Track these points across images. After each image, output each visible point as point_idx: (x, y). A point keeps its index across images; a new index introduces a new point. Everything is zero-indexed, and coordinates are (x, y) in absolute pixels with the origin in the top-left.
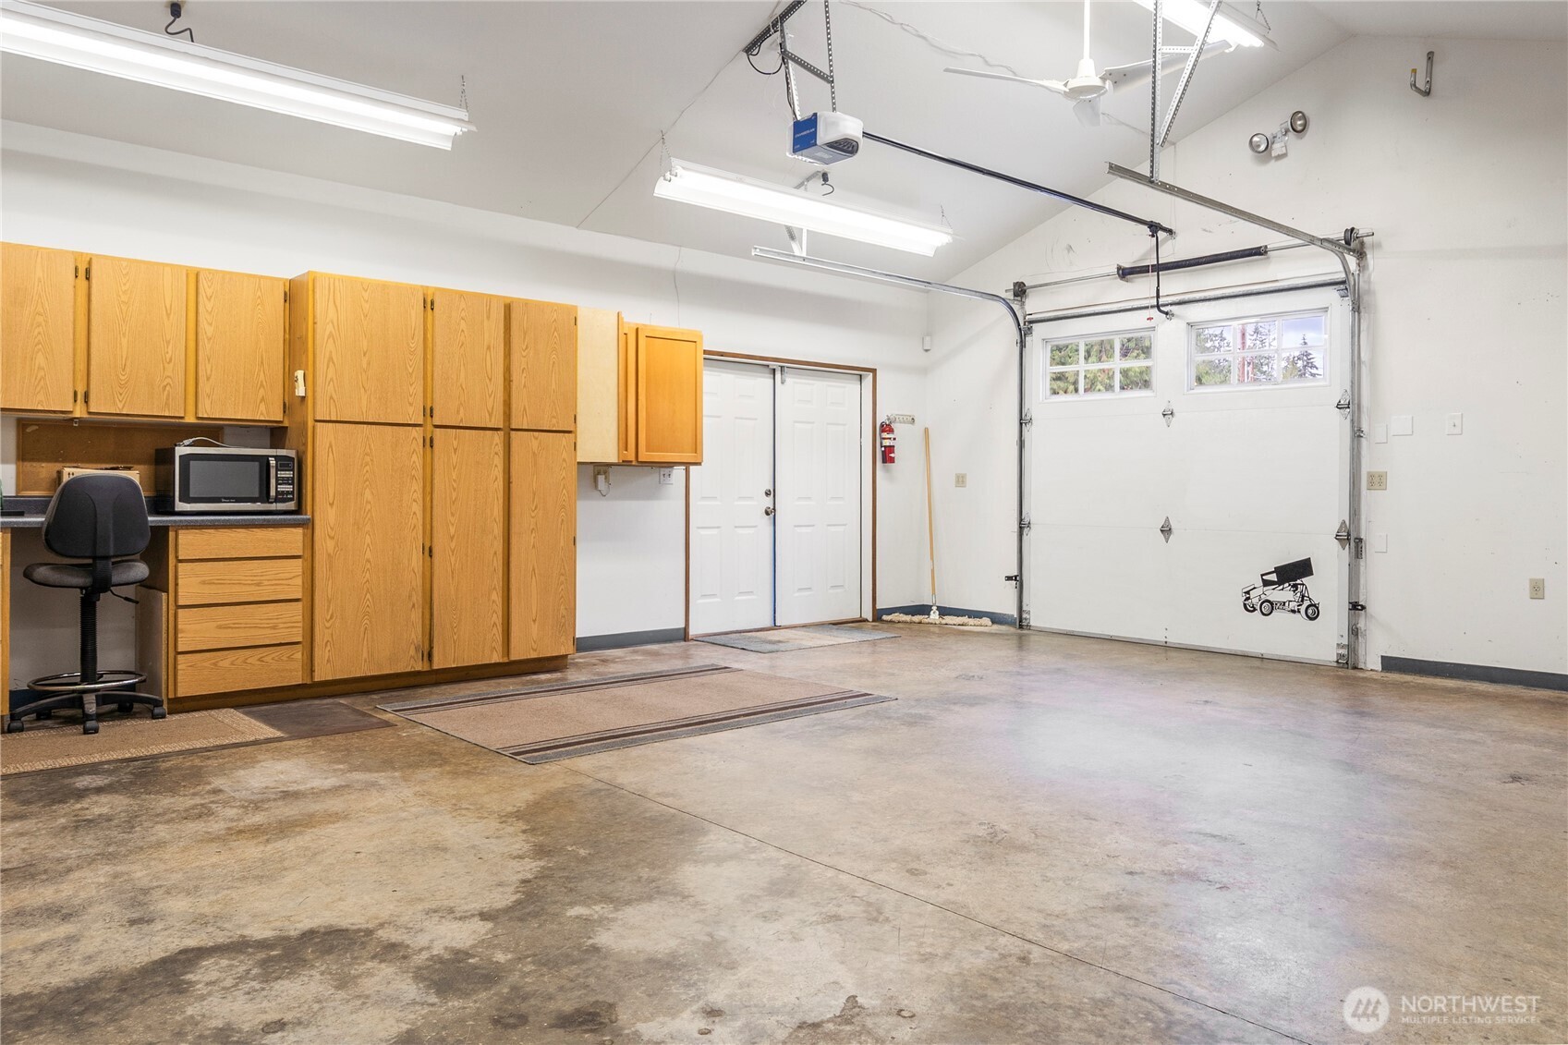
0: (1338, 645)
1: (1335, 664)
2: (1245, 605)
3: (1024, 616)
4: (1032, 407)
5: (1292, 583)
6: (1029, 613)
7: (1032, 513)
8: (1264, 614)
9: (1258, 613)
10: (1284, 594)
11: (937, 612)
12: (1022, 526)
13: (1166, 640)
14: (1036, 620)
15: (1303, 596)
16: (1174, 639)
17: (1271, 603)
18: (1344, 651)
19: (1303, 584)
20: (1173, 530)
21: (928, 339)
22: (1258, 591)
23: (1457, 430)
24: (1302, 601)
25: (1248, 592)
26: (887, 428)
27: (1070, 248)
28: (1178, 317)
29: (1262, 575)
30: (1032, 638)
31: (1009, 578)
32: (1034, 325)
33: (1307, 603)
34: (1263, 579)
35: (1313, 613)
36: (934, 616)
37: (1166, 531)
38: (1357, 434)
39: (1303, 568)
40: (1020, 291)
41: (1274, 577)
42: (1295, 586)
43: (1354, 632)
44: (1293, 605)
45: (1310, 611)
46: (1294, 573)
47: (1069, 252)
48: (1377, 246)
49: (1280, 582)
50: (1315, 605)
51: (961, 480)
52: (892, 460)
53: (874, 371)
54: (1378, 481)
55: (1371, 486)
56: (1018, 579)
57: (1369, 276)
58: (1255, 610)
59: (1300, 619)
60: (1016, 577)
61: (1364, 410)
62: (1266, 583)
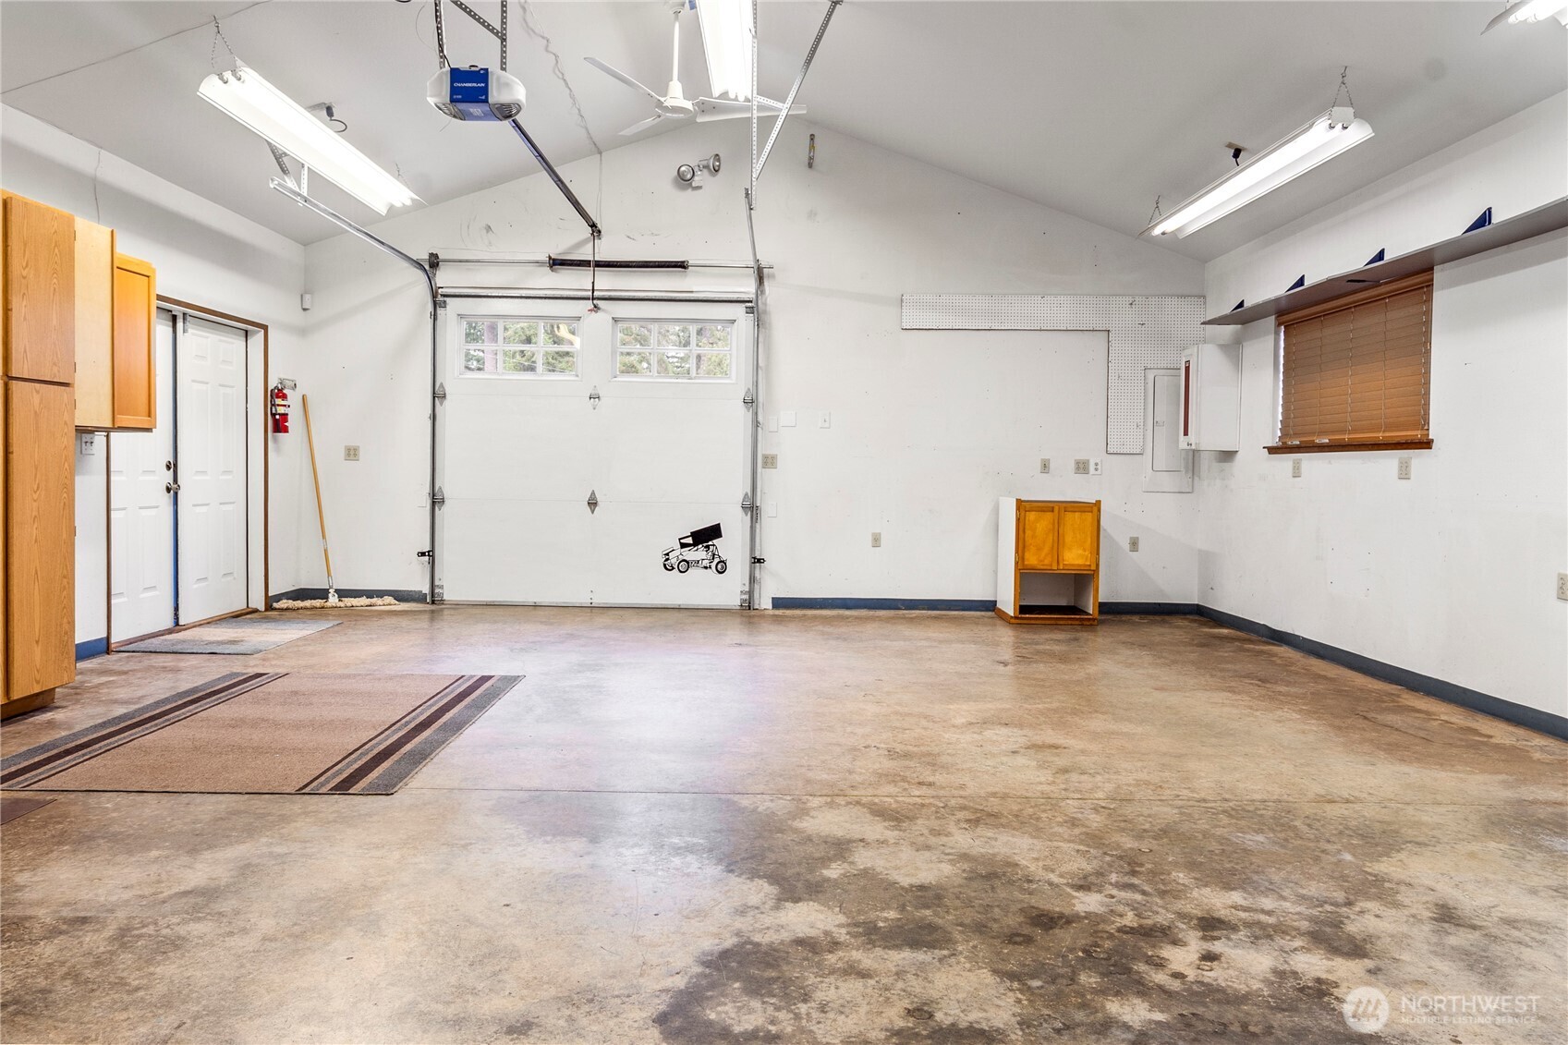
0: (742, 592)
1: (739, 608)
2: (665, 565)
3: (437, 591)
4: (448, 380)
5: (705, 545)
6: (442, 587)
7: (447, 486)
8: (681, 572)
9: (676, 571)
10: (698, 554)
11: (336, 595)
12: (436, 501)
13: (591, 601)
14: (449, 595)
15: (714, 555)
16: (598, 601)
17: (688, 562)
18: (746, 597)
19: (714, 545)
20: (599, 503)
21: (307, 297)
22: (677, 553)
23: (827, 425)
24: (713, 559)
25: (667, 554)
26: (280, 393)
27: (489, 228)
28: (603, 310)
29: (680, 539)
30: (446, 612)
31: (423, 554)
32: (448, 299)
33: (717, 560)
34: (681, 543)
35: (722, 568)
36: (333, 600)
37: (593, 504)
38: (756, 424)
39: (713, 532)
40: (434, 262)
41: (690, 541)
42: (708, 547)
43: (752, 580)
44: (706, 563)
45: (719, 567)
46: (706, 536)
47: (487, 232)
48: (772, 276)
49: (695, 544)
50: (723, 562)
51: (352, 453)
52: (286, 430)
53: (265, 328)
54: (770, 461)
55: (765, 465)
56: (430, 555)
57: (766, 300)
58: (673, 568)
59: (712, 573)
60: (429, 552)
61: (760, 405)
62: (683, 546)
